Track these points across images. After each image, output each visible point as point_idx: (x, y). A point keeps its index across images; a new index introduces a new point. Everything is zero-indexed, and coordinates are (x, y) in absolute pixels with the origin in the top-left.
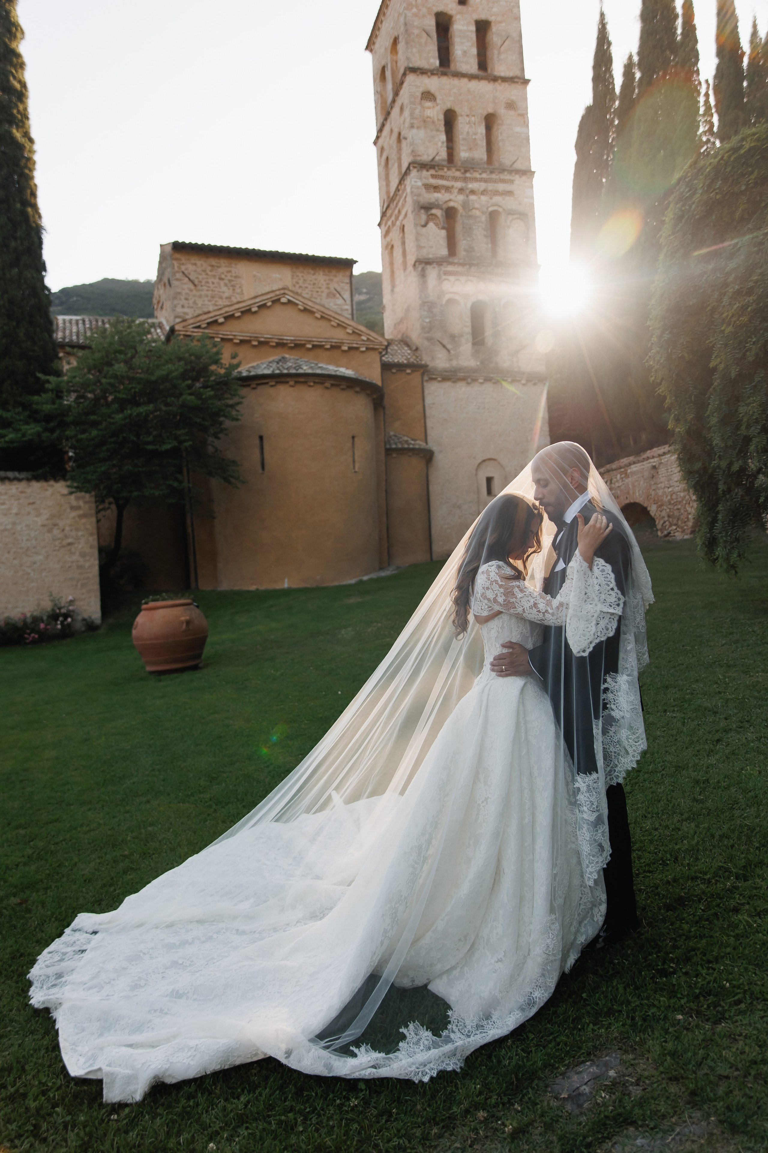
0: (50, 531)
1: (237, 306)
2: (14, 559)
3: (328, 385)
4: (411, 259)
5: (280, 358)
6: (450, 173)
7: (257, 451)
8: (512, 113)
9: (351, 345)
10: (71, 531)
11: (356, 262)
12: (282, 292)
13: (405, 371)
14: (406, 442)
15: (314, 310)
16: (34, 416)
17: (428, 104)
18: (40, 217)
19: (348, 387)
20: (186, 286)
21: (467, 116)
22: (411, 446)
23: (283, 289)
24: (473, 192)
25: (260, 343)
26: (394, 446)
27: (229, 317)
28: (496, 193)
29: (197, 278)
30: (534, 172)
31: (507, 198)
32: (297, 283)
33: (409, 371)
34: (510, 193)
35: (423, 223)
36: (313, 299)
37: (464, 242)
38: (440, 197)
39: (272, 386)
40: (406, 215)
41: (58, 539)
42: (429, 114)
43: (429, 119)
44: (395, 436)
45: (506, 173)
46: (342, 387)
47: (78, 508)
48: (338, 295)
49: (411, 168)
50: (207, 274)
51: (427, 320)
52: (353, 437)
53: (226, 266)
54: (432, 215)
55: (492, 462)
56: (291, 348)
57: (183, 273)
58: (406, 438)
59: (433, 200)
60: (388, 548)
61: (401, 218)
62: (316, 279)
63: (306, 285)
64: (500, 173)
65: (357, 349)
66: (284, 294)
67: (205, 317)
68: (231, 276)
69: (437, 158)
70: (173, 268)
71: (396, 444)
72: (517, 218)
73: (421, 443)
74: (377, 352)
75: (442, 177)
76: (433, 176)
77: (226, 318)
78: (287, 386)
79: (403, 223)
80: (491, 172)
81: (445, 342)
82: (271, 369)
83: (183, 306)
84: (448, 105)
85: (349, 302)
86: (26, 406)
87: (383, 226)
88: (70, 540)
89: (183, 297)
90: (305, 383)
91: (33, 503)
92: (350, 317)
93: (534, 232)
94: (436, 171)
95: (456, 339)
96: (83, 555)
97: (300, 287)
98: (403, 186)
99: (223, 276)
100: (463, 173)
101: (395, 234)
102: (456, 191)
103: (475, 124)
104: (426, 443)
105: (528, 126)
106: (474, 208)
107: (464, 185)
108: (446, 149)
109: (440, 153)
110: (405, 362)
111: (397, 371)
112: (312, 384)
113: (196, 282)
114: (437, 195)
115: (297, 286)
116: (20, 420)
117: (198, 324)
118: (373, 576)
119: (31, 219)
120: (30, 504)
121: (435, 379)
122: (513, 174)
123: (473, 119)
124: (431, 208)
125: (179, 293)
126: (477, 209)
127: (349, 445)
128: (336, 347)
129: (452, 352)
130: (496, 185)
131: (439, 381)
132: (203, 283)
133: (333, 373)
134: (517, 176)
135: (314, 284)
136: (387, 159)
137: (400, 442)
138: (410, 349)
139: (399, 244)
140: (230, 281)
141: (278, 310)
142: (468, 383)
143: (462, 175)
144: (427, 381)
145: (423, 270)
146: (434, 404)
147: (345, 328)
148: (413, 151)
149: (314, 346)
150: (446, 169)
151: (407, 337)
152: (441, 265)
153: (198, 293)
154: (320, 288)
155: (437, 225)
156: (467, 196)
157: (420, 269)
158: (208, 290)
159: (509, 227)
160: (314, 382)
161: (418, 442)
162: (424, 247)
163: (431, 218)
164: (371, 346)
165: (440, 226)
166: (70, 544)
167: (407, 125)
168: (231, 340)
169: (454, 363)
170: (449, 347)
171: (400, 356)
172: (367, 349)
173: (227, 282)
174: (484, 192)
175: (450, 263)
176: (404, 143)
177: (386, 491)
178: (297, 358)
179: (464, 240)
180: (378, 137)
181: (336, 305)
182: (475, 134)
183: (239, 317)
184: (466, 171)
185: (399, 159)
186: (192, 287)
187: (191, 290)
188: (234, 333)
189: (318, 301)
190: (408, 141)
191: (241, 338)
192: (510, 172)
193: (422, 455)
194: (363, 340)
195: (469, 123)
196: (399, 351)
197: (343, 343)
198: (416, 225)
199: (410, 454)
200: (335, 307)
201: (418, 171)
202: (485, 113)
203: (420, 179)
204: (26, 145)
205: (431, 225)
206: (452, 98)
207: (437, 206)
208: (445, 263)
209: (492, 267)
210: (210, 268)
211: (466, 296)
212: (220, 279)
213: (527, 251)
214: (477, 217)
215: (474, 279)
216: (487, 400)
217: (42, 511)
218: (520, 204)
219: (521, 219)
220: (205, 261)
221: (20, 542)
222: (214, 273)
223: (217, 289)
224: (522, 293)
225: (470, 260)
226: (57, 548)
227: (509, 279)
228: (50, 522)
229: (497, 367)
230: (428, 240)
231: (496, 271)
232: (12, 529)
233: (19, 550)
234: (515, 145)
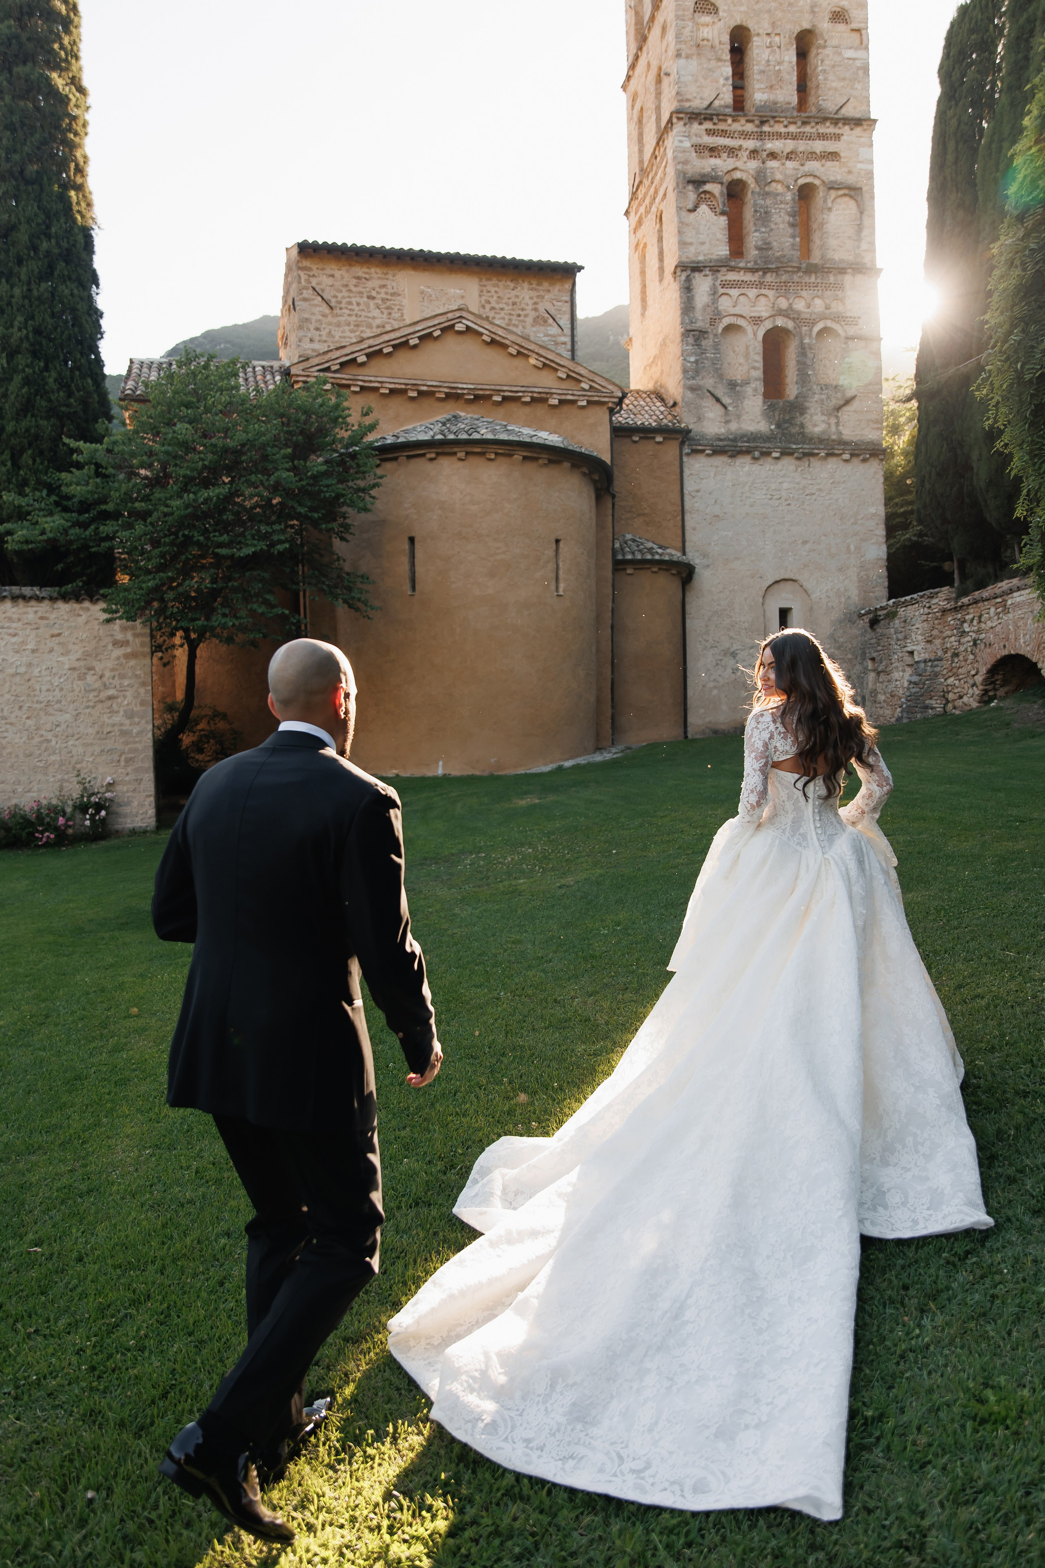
0: (82, 677)
1: (386, 337)
2: (28, 718)
3: (518, 457)
4: (671, 263)
5: (448, 417)
6: (736, 126)
7: (405, 560)
8: (841, 27)
9: (563, 397)
10: (114, 677)
11: (581, 268)
12: (458, 314)
13: (654, 438)
14: (650, 550)
15: (507, 342)
16: (63, 504)
17: (706, 19)
18: (89, 205)
19: (551, 461)
20: (318, 309)
21: (768, 34)
22: (657, 557)
23: (459, 310)
24: (773, 155)
25: (421, 393)
26: (629, 557)
27: (374, 355)
28: (812, 156)
29: (335, 297)
30: (875, 121)
31: (829, 164)
32: (489, 302)
33: (659, 439)
34: (833, 156)
35: (690, 206)
36: (511, 328)
37: (757, 234)
38: (721, 164)
39: (431, 459)
40: (665, 195)
41: (94, 690)
42: (705, 35)
43: (705, 42)
44: (634, 541)
45: (828, 124)
46: (541, 461)
47: (124, 643)
48: (551, 321)
49: (675, 120)
50: (350, 291)
51: (692, 359)
52: (557, 541)
53: (379, 278)
54: (705, 192)
55: (789, 585)
56: (469, 402)
57: (314, 289)
58: (650, 545)
59: (708, 170)
60: (613, 718)
61: (658, 200)
62: (517, 297)
63: (501, 306)
64: (817, 123)
65: (574, 402)
66: (461, 317)
67: (338, 354)
68: (386, 293)
69: (717, 103)
70: (300, 282)
71: (633, 553)
72: (845, 195)
73: (674, 552)
74: (605, 408)
75: (724, 133)
76: (709, 132)
77: (369, 356)
78: (454, 459)
79: (661, 207)
80: (805, 123)
81: (719, 393)
82: (431, 433)
83: (311, 340)
84: (737, 20)
85: (567, 331)
86: (52, 489)
87: (632, 214)
88: (111, 692)
89: (312, 327)
90: (482, 454)
91: (59, 635)
92: (568, 354)
93: (872, 217)
94: (715, 124)
95: (738, 388)
96: (130, 715)
97: (493, 308)
98: (662, 150)
99: (374, 294)
100: (757, 126)
101: (650, 226)
102: (746, 154)
103: (779, 47)
104: (684, 553)
105: (867, 48)
106: (774, 181)
107: (758, 144)
108: (731, 88)
109: (721, 96)
110: (654, 424)
111: (641, 438)
112: (493, 456)
113: (332, 304)
114: (714, 161)
115: (488, 307)
116: (41, 510)
117: (326, 365)
118: (581, 760)
119: (75, 208)
120: (53, 636)
121: (703, 451)
122: (840, 125)
123: (777, 39)
124: (704, 183)
125: (307, 320)
126: (778, 181)
127: (550, 552)
128: (539, 400)
129: (730, 408)
130: (810, 142)
131: (708, 455)
132: (343, 305)
133: (528, 440)
134: (847, 128)
135: (514, 304)
136: (642, 109)
137: (640, 551)
138: (665, 405)
139: (655, 240)
141: (451, 341)
142: (755, 459)
143: (755, 129)
144: (688, 454)
145: (688, 279)
146: (698, 491)
147: (556, 370)
148: (678, 94)
149: (505, 398)
150: (730, 121)
151: (661, 386)
152: (718, 271)
153: (335, 320)
154: (523, 310)
155: (712, 208)
156: (763, 163)
157: (683, 278)
158: (349, 315)
159: (830, 209)
160: (496, 454)
161: (668, 551)
162: (691, 244)
163: (704, 197)
164: (596, 399)
165: (718, 210)
166: (110, 698)
167: (671, 52)
168: (376, 389)
169: (734, 426)
170: (726, 400)
171: (647, 416)
172: (589, 402)
173: (380, 302)
174: (789, 156)
175: (732, 269)
176: (666, 81)
177: (612, 627)
178: (476, 416)
179: (756, 231)
180: (629, 78)
181: (546, 335)
182: (779, 63)
183: (389, 354)
184: (763, 123)
185: (658, 108)
186: (327, 311)
187: (325, 316)
188: (379, 379)
189: (519, 331)
190: (672, 77)
191: (392, 386)
192: (835, 122)
193: (674, 572)
194: (584, 390)
195: (770, 46)
196: (647, 408)
197: (553, 393)
198: (679, 209)
199: (655, 569)
200: (546, 339)
201: (685, 124)
202: (798, 29)
203: (688, 136)
204: (71, 96)
205: (704, 208)
206: (743, 9)
207: (714, 179)
208: (724, 269)
209: (800, 274)
210: (354, 281)
211: (757, 321)
212: (369, 297)
213: (859, 247)
214: (778, 195)
215: (771, 293)
216: (785, 486)
217: (71, 647)
218: (850, 172)
219: (851, 197)
220: (348, 271)
221: (38, 693)
222: (360, 289)
223: (363, 314)
224: (848, 314)
225: (765, 263)
226: (91, 704)
227: (829, 293)
228: (82, 663)
229: (803, 434)
230: (698, 233)
231: (807, 279)
232: (26, 672)
233: (35, 706)
234: (844, 79)
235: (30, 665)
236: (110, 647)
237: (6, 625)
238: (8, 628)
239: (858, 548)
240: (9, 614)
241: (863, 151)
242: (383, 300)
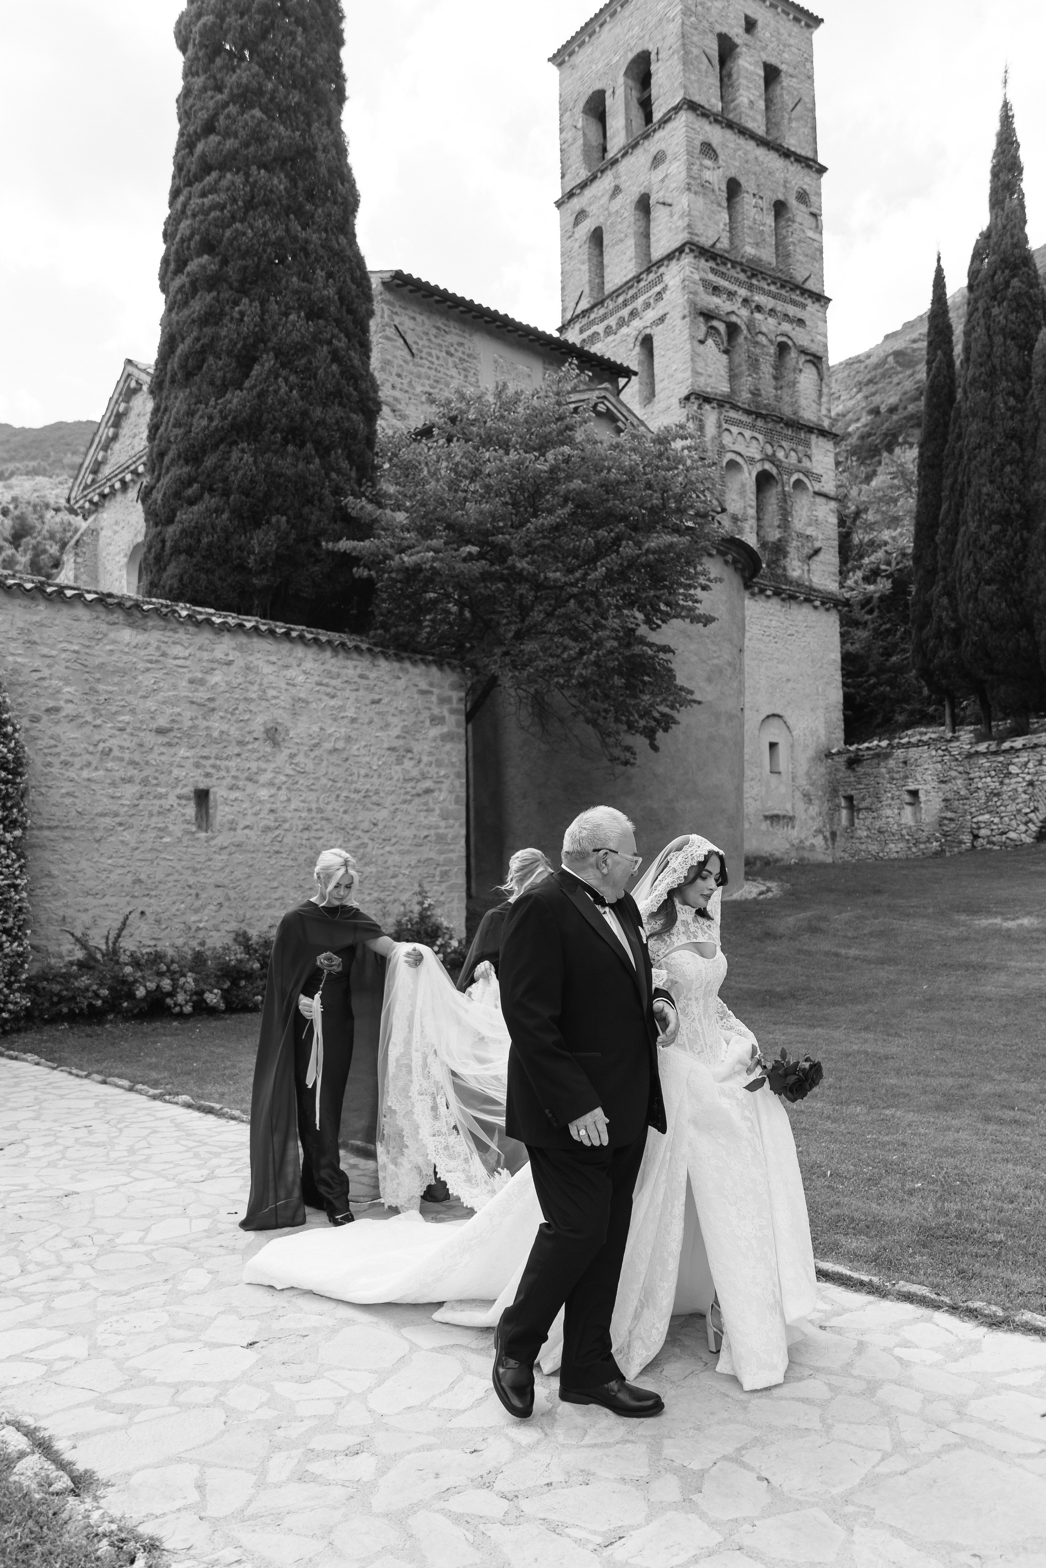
0: (400, 761)
4: (672, 389)
6: (733, 273)
8: (804, 208)
10: (431, 764)
12: (602, 393)
17: (709, 162)
20: (398, 353)
21: (754, 194)
24: (759, 308)
28: (787, 317)
30: (830, 300)
31: (798, 329)
34: (801, 322)
35: (701, 337)
37: (749, 378)
38: (721, 304)
40: (659, 320)
42: (708, 178)
43: (708, 185)
45: (798, 292)
47: (441, 720)
49: (687, 250)
50: (429, 340)
53: (457, 334)
54: (712, 327)
55: (777, 721)
57: (394, 328)
59: (712, 306)
61: (640, 323)
64: (791, 289)
66: (604, 397)
68: (463, 353)
69: (719, 246)
72: (810, 361)
75: (723, 275)
76: (712, 270)
79: (649, 331)
80: (783, 287)
83: (394, 387)
84: (732, 172)
89: (394, 371)
93: (828, 385)
94: (718, 264)
99: (452, 350)
100: (749, 278)
102: (740, 300)
103: (763, 210)
105: (821, 232)
106: (760, 332)
107: (749, 294)
108: (728, 235)
109: (722, 241)
113: (414, 351)
114: (717, 300)
122: (806, 296)
123: (761, 201)
124: (712, 318)
126: (763, 334)
130: (785, 305)
132: (423, 355)
134: (810, 300)
140: (461, 360)
143: (747, 280)
145: (700, 409)
148: (689, 226)
152: (723, 406)
153: (416, 370)
155: (717, 344)
156: (752, 313)
157: (696, 406)
158: (429, 368)
159: (801, 371)
162: (701, 373)
163: (712, 332)
165: (722, 347)
166: (427, 791)
167: (675, 184)
173: (457, 361)
174: (771, 313)
175: (733, 407)
176: (659, 212)
179: (750, 375)
182: (763, 224)
184: (753, 276)
185: (640, 234)
186: (409, 357)
187: (406, 362)
190: (676, 208)
192: (802, 292)
195: (755, 206)
198: (692, 337)
201: (694, 257)
202: (776, 198)
203: (697, 269)
205: (711, 342)
206: (737, 164)
207: (719, 317)
208: (728, 406)
209: (782, 425)
210: (434, 331)
211: (751, 461)
212: (448, 353)
213: (820, 411)
214: (764, 346)
215: (760, 437)
216: (774, 623)
217: (391, 719)
218: (812, 341)
219: (814, 364)
220: (429, 318)
221: (355, 778)
222: (439, 341)
223: (442, 370)
224: (815, 471)
225: (757, 407)
226: (409, 797)
227: (800, 448)
228: (401, 742)
229: (785, 576)
230: (706, 365)
231: (785, 431)
232: (344, 749)
233: (353, 796)
234: (807, 256)
235: (348, 739)
236: (427, 723)
237: (325, 681)
238: (327, 685)
239: (824, 691)
240: (327, 666)
241: (820, 323)
242: (461, 359)
